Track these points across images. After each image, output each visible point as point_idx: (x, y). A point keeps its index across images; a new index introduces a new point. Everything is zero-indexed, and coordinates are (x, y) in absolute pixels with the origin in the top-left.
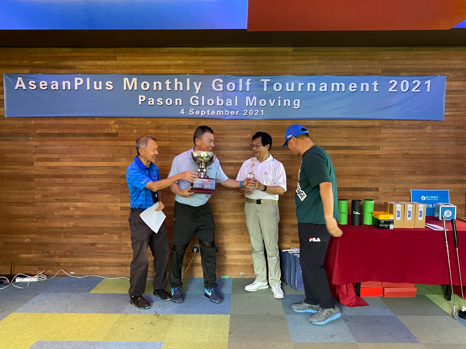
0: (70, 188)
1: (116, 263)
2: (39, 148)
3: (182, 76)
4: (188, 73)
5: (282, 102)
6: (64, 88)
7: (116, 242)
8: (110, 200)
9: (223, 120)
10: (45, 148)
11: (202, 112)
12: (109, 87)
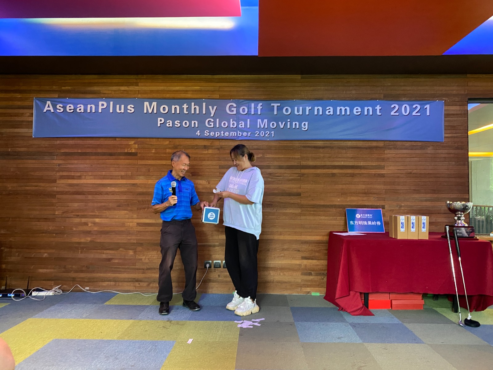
0: (89, 204)
1: (131, 278)
2: (62, 166)
3: (198, 101)
4: (205, 98)
5: (291, 125)
6: (89, 111)
7: (131, 258)
8: (127, 216)
9: (236, 141)
10: (67, 167)
11: (216, 133)
12: (131, 110)
